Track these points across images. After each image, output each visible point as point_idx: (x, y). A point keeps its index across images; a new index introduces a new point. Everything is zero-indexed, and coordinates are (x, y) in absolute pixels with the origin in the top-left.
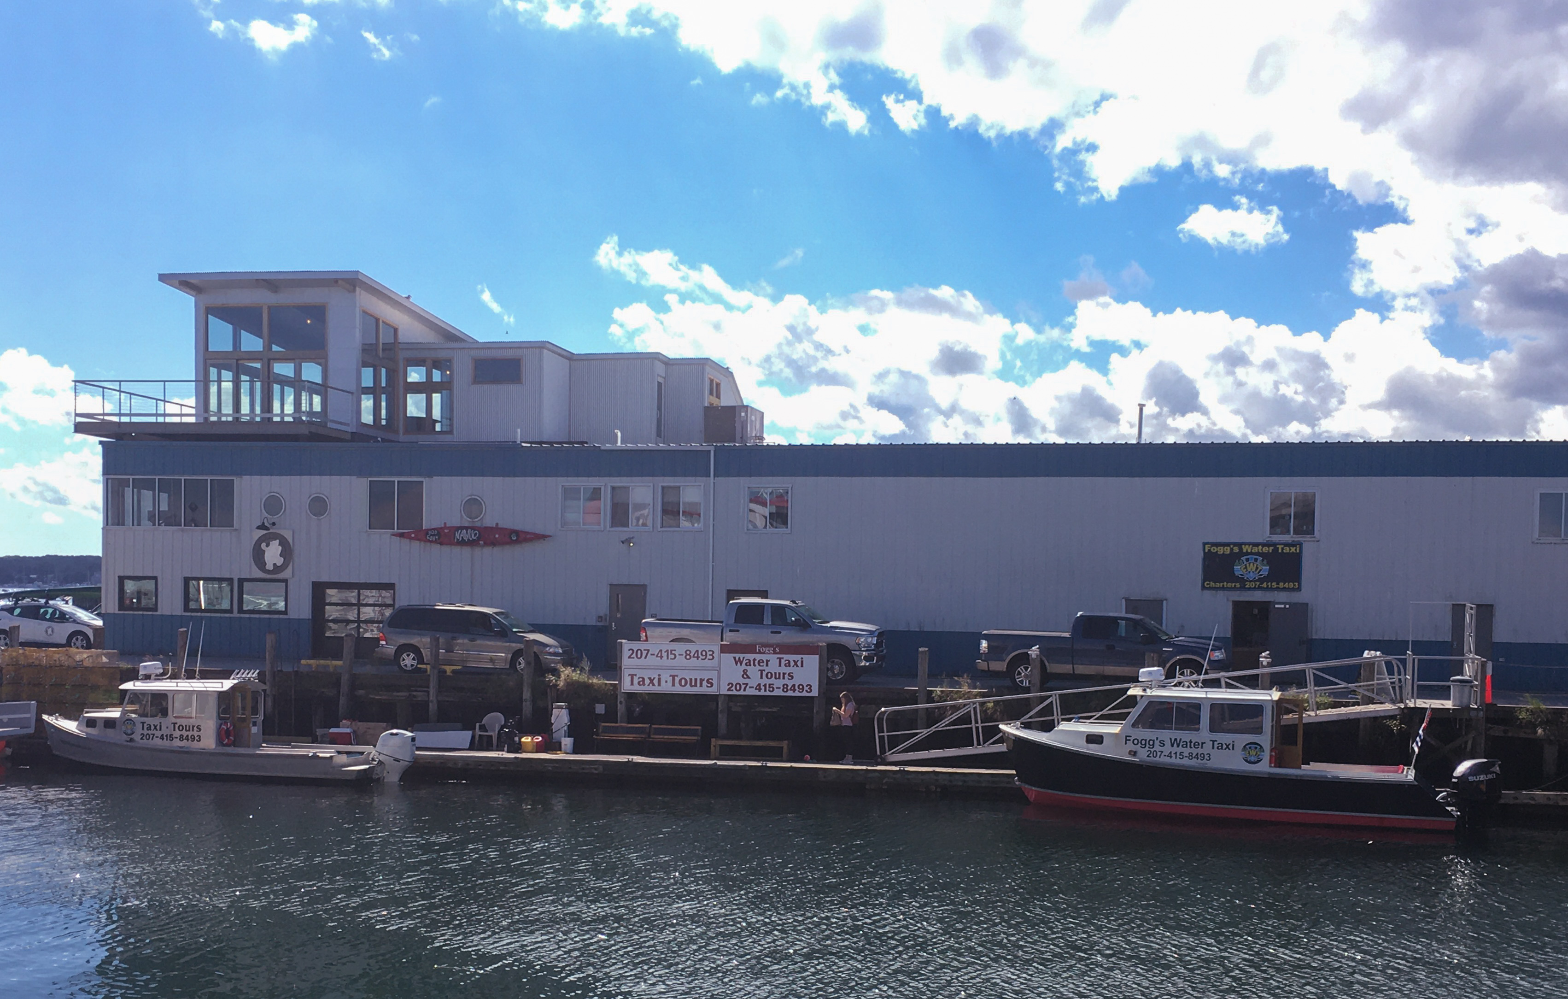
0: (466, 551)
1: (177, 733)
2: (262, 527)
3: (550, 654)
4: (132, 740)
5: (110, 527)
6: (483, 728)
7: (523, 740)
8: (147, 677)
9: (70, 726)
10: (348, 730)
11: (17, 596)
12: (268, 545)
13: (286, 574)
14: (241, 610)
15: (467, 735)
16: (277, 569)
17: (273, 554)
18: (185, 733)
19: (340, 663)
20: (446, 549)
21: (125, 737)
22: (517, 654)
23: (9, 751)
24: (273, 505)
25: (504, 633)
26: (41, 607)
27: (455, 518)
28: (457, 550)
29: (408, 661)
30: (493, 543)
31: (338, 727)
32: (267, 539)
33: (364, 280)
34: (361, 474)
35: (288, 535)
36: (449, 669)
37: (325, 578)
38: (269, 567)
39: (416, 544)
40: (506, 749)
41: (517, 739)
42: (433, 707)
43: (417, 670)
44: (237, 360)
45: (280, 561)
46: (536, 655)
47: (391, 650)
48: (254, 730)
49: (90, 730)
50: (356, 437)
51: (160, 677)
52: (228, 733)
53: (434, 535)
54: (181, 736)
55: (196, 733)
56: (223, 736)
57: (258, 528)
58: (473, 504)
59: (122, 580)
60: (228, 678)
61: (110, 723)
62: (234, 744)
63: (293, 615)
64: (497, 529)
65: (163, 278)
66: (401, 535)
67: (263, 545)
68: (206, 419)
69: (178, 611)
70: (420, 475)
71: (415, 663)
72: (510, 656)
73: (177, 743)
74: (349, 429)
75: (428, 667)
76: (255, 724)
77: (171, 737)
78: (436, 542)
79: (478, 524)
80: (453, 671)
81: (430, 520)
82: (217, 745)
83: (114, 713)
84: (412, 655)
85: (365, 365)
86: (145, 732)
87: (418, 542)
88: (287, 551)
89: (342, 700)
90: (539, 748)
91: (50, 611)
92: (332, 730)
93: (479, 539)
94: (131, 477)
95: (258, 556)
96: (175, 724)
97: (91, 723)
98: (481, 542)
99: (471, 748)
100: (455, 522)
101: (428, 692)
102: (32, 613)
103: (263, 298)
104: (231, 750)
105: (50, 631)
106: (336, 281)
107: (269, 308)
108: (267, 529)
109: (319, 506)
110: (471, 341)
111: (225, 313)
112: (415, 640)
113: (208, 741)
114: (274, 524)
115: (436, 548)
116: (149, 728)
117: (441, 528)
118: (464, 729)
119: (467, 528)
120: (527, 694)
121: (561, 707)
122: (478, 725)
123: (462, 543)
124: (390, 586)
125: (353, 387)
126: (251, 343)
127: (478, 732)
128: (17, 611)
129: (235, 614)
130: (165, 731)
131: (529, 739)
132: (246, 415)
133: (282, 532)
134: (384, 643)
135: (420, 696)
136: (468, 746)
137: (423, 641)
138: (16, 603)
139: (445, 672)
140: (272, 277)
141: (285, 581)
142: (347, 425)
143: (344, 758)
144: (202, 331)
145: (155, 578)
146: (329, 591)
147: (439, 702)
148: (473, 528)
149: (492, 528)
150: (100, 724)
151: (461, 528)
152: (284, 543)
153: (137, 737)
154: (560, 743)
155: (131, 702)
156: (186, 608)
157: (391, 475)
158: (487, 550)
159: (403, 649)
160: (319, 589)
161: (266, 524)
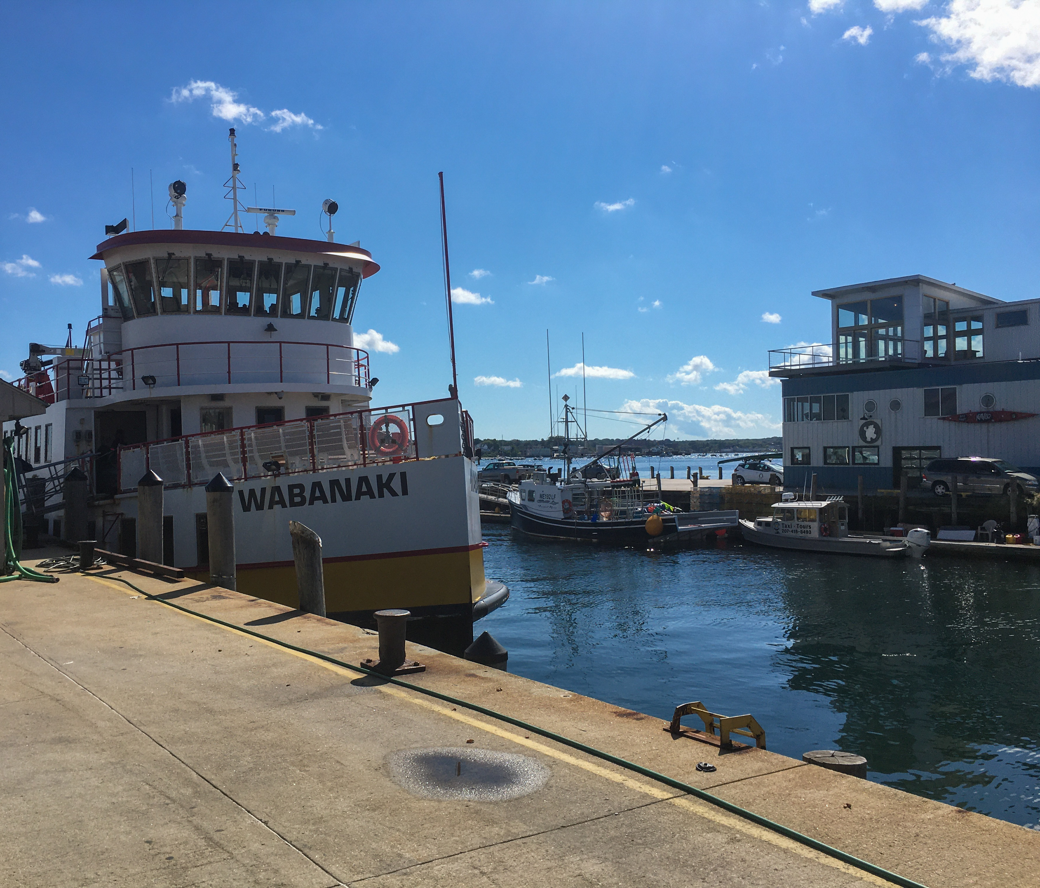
0: (984, 426)
1: (799, 530)
2: (864, 418)
3: (1029, 485)
4: (778, 533)
5: (786, 423)
6: (983, 529)
7: (1007, 536)
8: (786, 501)
9: (751, 525)
10: (901, 529)
11: (746, 459)
12: (867, 428)
13: (878, 443)
14: (854, 463)
15: (973, 532)
16: (873, 440)
17: (870, 433)
18: (803, 529)
19: (899, 491)
20: (971, 426)
21: (776, 531)
22: (1007, 486)
23: (726, 535)
24: (870, 406)
25: (999, 473)
26: (758, 464)
27: (976, 406)
28: (978, 426)
29: (940, 490)
30: (1001, 421)
31: (896, 527)
32: (867, 425)
33: (923, 279)
34: (918, 386)
35: (878, 422)
36: (964, 494)
37: (900, 445)
38: (869, 439)
39: (953, 424)
40: (995, 541)
41: (1002, 536)
42: (954, 516)
43: (944, 495)
44: (854, 331)
45: (874, 436)
46: (1019, 485)
47: (930, 483)
48: (843, 528)
49: (759, 527)
50: (920, 365)
51: (792, 501)
52: (825, 529)
53: (962, 418)
54: (801, 531)
55: (808, 530)
56: (822, 531)
57: (861, 419)
58: (988, 400)
59: (792, 449)
60: (825, 501)
61: (768, 523)
62: (830, 535)
63: (882, 465)
64: (1003, 412)
65: (814, 294)
66: (944, 419)
67: (865, 428)
68: (838, 363)
69: (821, 464)
70: (955, 384)
71: (944, 491)
72: (1002, 487)
73: (800, 535)
74: (917, 362)
75: (951, 493)
76: (843, 525)
77: (797, 531)
78: (964, 422)
79: (992, 410)
80: (967, 496)
81: (962, 408)
82: (819, 535)
83: (770, 519)
84: (942, 487)
85: (926, 325)
86: (784, 529)
87: (954, 423)
88: (878, 431)
89: (901, 512)
90: (1017, 541)
91: (762, 466)
92: (892, 529)
93: (991, 418)
94: (796, 397)
95: (862, 434)
96: (798, 525)
97: (760, 523)
98: (993, 420)
99: (975, 541)
100: (977, 409)
101: (951, 507)
102: (754, 467)
103: (868, 296)
104: (825, 538)
105: (761, 476)
106: (906, 282)
107: (871, 301)
108: (866, 419)
109: (895, 405)
110: (1001, 303)
111: (848, 307)
112: (944, 478)
113: (815, 533)
114: (871, 416)
115: (965, 425)
116: (786, 527)
117: (968, 413)
118: (971, 529)
119: (983, 413)
120: (1013, 509)
121: (1033, 517)
122: (979, 527)
123: (981, 421)
124: (939, 448)
125: (919, 338)
126: (864, 320)
127: (980, 532)
128: (747, 466)
129: (851, 466)
130: (793, 529)
131: (1011, 536)
132: (863, 359)
133: (875, 421)
134: (925, 480)
135: (946, 510)
136: (972, 539)
137: (947, 478)
138: (746, 462)
139: (961, 495)
140: (870, 285)
141: (878, 447)
142: (915, 359)
143: (888, 544)
144: (835, 318)
145: (809, 448)
146: (903, 452)
147: (958, 513)
148: (988, 412)
149: (999, 412)
150: (763, 524)
151: (980, 413)
152: (876, 426)
153: (780, 531)
154: (1033, 539)
155: (777, 513)
156: (825, 463)
157: (937, 385)
158: (998, 425)
159: (936, 483)
160: (897, 451)
161: (866, 417)
